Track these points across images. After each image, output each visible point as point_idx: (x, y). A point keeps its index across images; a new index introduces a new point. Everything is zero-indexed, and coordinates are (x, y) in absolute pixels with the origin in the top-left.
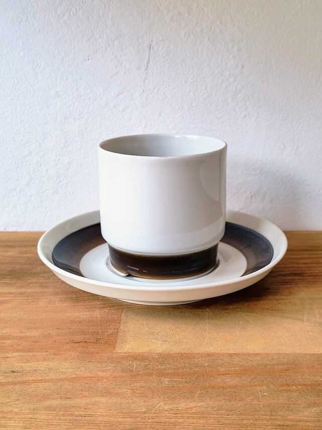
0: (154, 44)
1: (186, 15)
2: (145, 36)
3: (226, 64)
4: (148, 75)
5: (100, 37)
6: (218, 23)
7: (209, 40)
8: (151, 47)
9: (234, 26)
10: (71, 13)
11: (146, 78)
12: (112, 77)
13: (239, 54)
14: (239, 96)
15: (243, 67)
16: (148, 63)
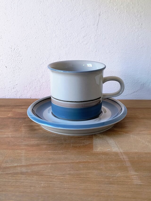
0: (101, 13)
2: (97, 10)
3: (134, 23)
4: (98, 28)
5: (77, 10)
6: (131, 3)
7: (126, 12)
8: (100, 15)
9: (139, 5)
12: (82, 29)
13: (140, 18)
14: (140, 38)
15: (142, 24)
16: (98, 23)
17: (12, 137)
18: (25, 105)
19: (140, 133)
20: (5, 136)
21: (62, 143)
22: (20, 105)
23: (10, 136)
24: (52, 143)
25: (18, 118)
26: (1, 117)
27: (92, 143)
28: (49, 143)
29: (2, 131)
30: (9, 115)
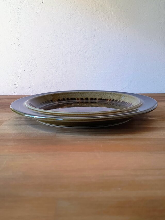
0: (96, 29)
1: (107, 19)
2: (93, 26)
3: (121, 36)
5: (78, 27)
6: (118, 22)
7: (115, 27)
9: (124, 23)
10: (69, 19)
11: (94, 41)
12: (82, 40)
13: (125, 32)
14: (126, 46)
15: (127, 37)
16: (95, 35)
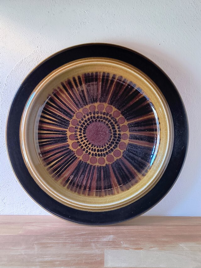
17: (25, 254)
18: (35, 222)
19: (150, 249)
20: (18, 253)
21: (75, 259)
22: (30, 222)
23: (23, 253)
24: (65, 260)
25: (29, 236)
26: (12, 234)
27: (103, 259)
28: (62, 260)
29: (15, 248)
30: (20, 233)
